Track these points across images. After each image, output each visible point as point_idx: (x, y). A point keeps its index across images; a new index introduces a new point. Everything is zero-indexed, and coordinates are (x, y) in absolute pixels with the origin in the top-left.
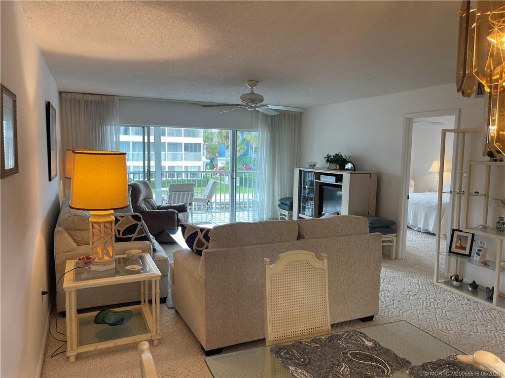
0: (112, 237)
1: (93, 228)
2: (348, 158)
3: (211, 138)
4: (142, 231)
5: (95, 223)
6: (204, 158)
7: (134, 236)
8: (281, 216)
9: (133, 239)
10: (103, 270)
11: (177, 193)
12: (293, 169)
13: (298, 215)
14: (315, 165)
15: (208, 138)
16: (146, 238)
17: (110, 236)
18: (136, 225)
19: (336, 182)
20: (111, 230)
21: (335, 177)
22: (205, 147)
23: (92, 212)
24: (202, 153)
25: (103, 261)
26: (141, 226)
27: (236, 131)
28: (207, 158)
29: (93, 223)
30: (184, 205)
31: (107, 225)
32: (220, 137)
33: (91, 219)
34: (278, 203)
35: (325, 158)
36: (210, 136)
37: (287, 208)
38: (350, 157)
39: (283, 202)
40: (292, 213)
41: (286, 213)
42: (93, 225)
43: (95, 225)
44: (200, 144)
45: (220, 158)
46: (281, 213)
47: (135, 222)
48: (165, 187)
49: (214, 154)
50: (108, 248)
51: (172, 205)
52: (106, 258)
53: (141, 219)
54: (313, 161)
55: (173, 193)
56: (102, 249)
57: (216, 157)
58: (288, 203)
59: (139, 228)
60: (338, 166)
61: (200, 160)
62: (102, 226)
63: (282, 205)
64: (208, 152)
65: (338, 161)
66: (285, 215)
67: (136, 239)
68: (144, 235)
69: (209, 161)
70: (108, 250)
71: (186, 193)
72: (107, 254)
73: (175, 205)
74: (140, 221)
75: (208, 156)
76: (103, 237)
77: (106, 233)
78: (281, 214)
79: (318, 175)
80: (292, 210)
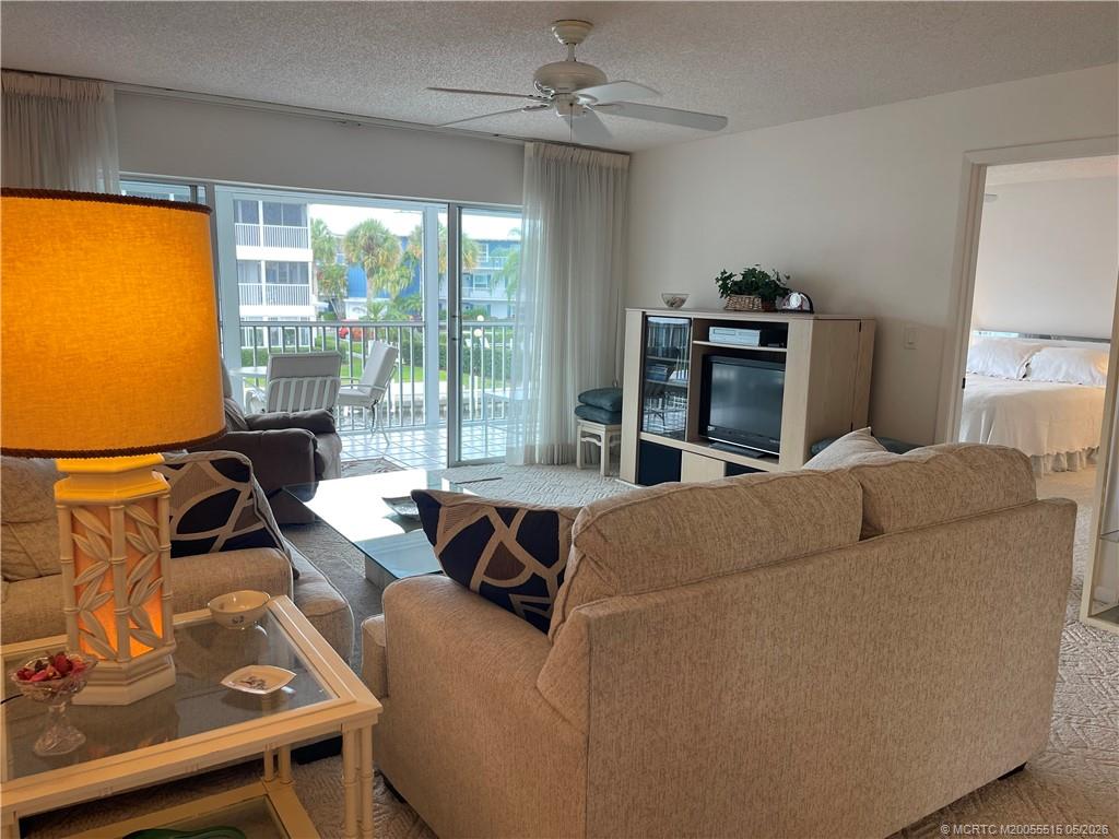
0: (159, 561)
1: (74, 530)
2: (784, 280)
3: (330, 249)
4: (252, 514)
5: (84, 506)
6: (313, 299)
7: (225, 532)
8: (584, 440)
9: (219, 543)
10: (126, 703)
11: (294, 381)
12: (625, 311)
13: (638, 435)
14: (683, 301)
15: (322, 251)
16: (264, 540)
17: (150, 560)
18: (234, 494)
19: (762, 343)
20: (157, 531)
21: (758, 332)
22: (316, 272)
23: (62, 464)
24: (310, 285)
25: (124, 666)
26: (251, 496)
27: (460, 208)
28: (320, 298)
29: (72, 507)
30: (325, 414)
31: (140, 514)
32: (352, 248)
33: (63, 492)
34: (572, 403)
35: (717, 280)
36: (327, 246)
37: (604, 416)
38: (788, 278)
39: (591, 401)
40: (620, 430)
41: (600, 430)
42: (73, 517)
43: (84, 518)
44: (304, 265)
45: (351, 300)
46: (586, 430)
47: (226, 484)
48: (252, 365)
49: (337, 290)
50: (145, 607)
51: (292, 415)
52: (138, 649)
53: (249, 474)
54: (675, 289)
55: (283, 381)
56: (120, 618)
57: (342, 297)
58: (606, 403)
59: (242, 503)
60: (758, 301)
61: (306, 302)
62: (117, 518)
63: (587, 409)
64: (323, 285)
65: (760, 289)
66: (598, 437)
67: (231, 545)
68: (258, 527)
69: (327, 305)
70: (146, 619)
71: (318, 380)
72: (142, 630)
73: (298, 413)
74: (246, 479)
75: (321, 294)
76: (122, 564)
77: (132, 545)
78: (584, 435)
79: (702, 327)
80: (621, 423)
